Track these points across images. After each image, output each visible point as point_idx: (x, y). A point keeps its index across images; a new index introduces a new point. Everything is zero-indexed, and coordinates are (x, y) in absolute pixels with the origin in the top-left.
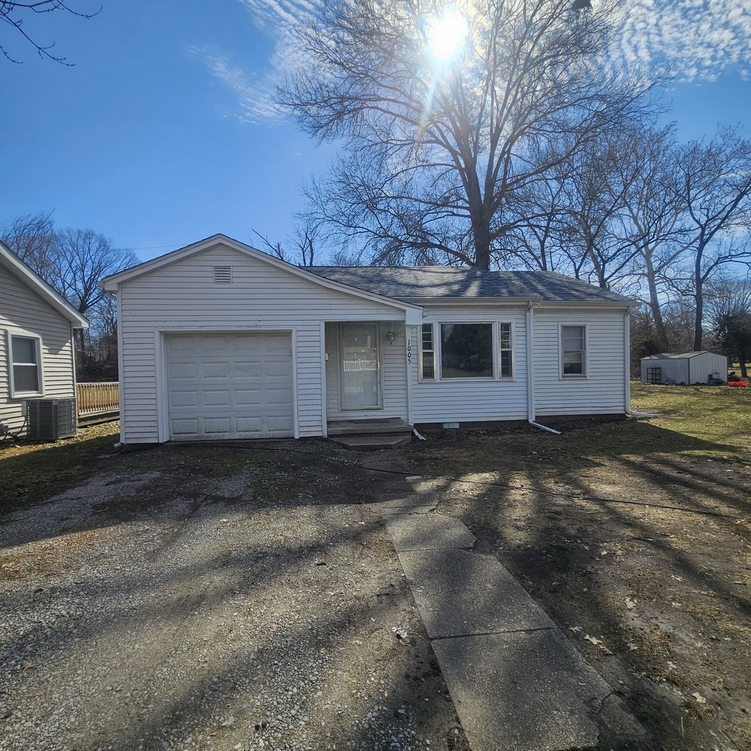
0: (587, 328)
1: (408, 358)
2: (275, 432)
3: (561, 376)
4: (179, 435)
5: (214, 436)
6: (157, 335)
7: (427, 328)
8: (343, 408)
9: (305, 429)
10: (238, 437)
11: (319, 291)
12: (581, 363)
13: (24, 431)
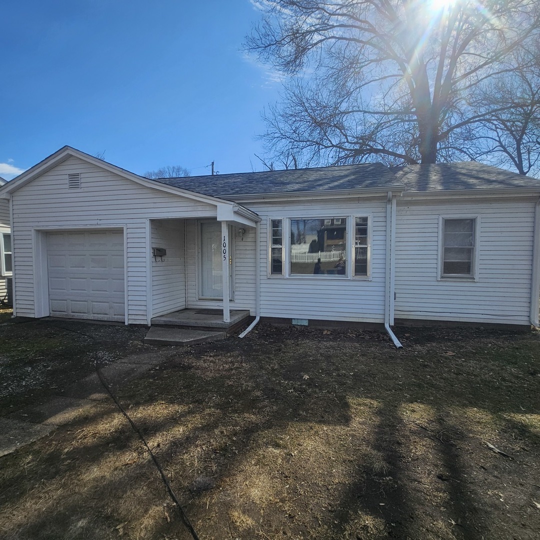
0: (479, 221)
1: (223, 255)
2: (118, 316)
3: (439, 277)
4: (55, 313)
5: (77, 316)
6: (33, 233)
7: (276, 224)
8: (201, 297)
9: (133, 317)
10: (92, 318)
11: (145, 191)
12: (470, 262)
13: (6, 299)
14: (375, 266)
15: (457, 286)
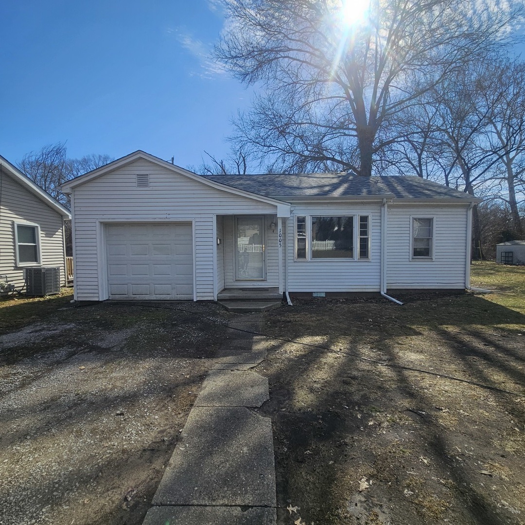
1: (279, 243)
2: (181, 296)
3: (411, 258)
4: (115, 296)
5: (138, 297)
6: (98, 224)
8: (237, 279)
9: (201, 294)
10: (155, 299)
11: (212, 192)
12: (428, 248)
13: (25, 289)
14: (374, 251)
15: (421, 264)
